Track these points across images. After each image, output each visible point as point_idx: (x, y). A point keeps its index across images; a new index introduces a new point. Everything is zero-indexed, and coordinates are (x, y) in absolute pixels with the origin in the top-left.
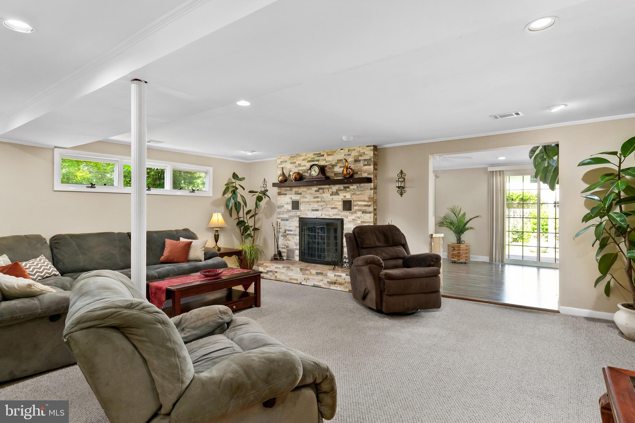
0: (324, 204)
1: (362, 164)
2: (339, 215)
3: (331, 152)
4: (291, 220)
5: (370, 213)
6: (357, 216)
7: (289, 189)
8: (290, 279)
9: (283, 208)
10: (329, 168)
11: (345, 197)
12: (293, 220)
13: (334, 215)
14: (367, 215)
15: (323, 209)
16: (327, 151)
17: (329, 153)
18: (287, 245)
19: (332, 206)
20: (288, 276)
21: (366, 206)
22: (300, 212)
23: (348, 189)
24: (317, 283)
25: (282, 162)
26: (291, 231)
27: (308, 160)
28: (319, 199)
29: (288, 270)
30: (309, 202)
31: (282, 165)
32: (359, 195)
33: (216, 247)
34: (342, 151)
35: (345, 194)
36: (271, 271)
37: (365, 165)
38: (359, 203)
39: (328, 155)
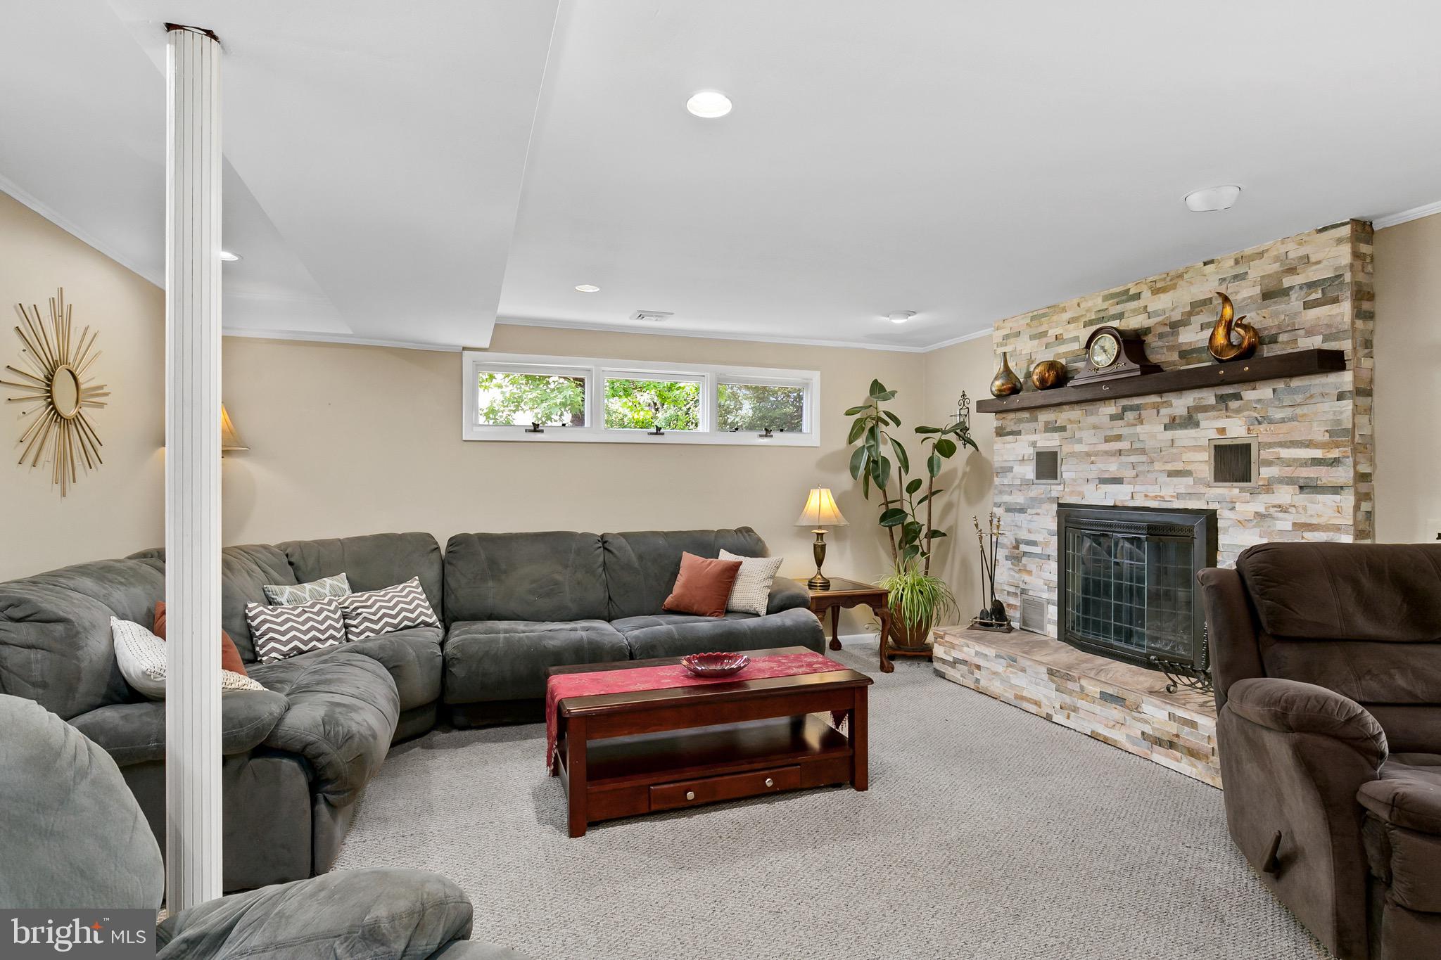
0: (1143, 458)
1: (1295, 302)
2: (1199, 499)
3: (1165, 279)
4: (1034, 511)
5: (1337, 489)
6: (1277, 502)
7: (1026, 415)
8: (1017, 697)
9: (1010, 475)
10: (1161, 336)
11: (1222, 431)
12: (1038, 511)
13: (1179, 496)
14: (1320, 497)
15: (1137, 475)
16: (1151, 279)
17: (1159, 285)
18: (1022, 586)
19: (1169, 467)
20: (1012, 686)
21: (1316, 462)
22: (1060, 488)
23: (1234, 404)
25: (1006, 337)
26: (1034, 543)
27: (1087, 319)
28: (1124, 445)
29: (1011, 666)
30: (1088, 454)
31: (1006, 345)
32: (1283, 421)
33: (819, 579)
34: (1211, 267)
35: (1220, 424)
36: (964, 662)
37: (1308, 305)
38: (1285, 453)
39: (1156, 291)
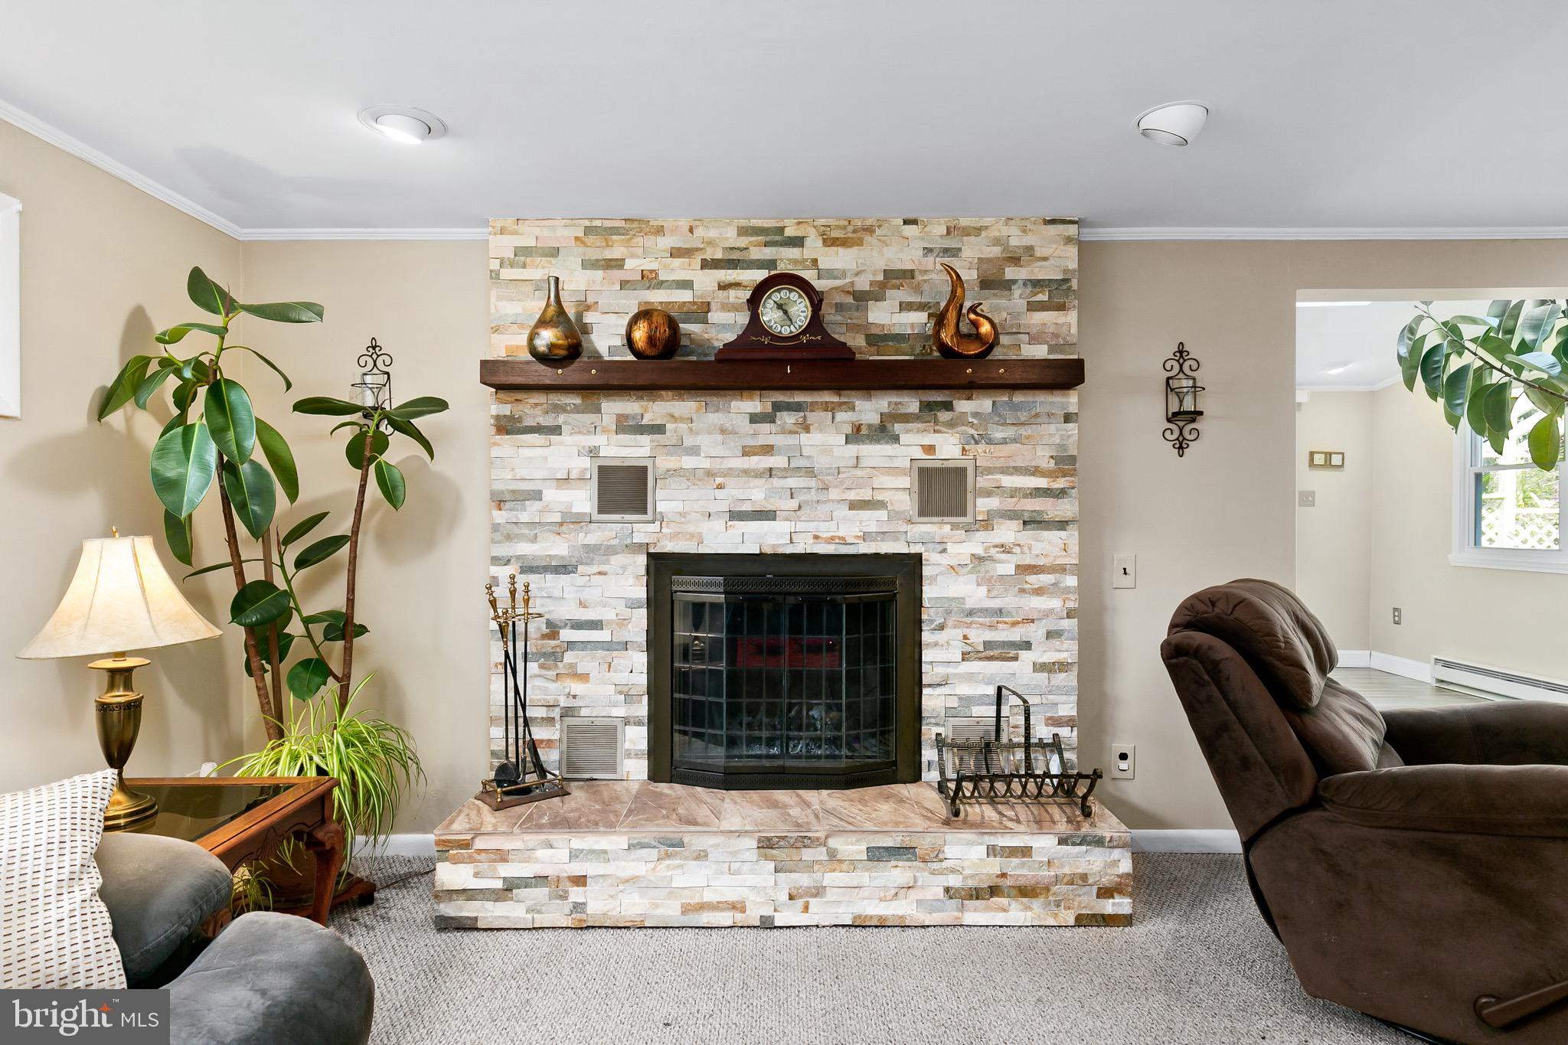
0: (812, 483)
1: (1018, 299)
2: (896, 539)
3: (845, 228)
4: (595, 569)
5: (1062, 525)
6: (998, 541)
7: (573, 400)
8: (686, 909)
9: (533, 506)
10: (840, 307)
11: (930, 449)
12: (603, 568)
13: (865, 537)
14: (1046, 534)
15: (800, 507)
16: (823, 221)
17: (835, 234)
18: (563, 702)
19: (852, 496)
20: (672, 893)
21: (1039, 492)
22: (652, 528)
23: (944, 416)
24: (874, 909)
25: (519, 251)
26: (596, 625)
27: (708, 257)
28: (777, 461)
29: (668, 856)
30: (710, 474)
31: (524, 266)
32: (1004, 442)
34: (910, 230)
35: (929, 439)
36: (541, 880)
37: (1033, 307)
38: (1009, 481)
39: (830, 242)
